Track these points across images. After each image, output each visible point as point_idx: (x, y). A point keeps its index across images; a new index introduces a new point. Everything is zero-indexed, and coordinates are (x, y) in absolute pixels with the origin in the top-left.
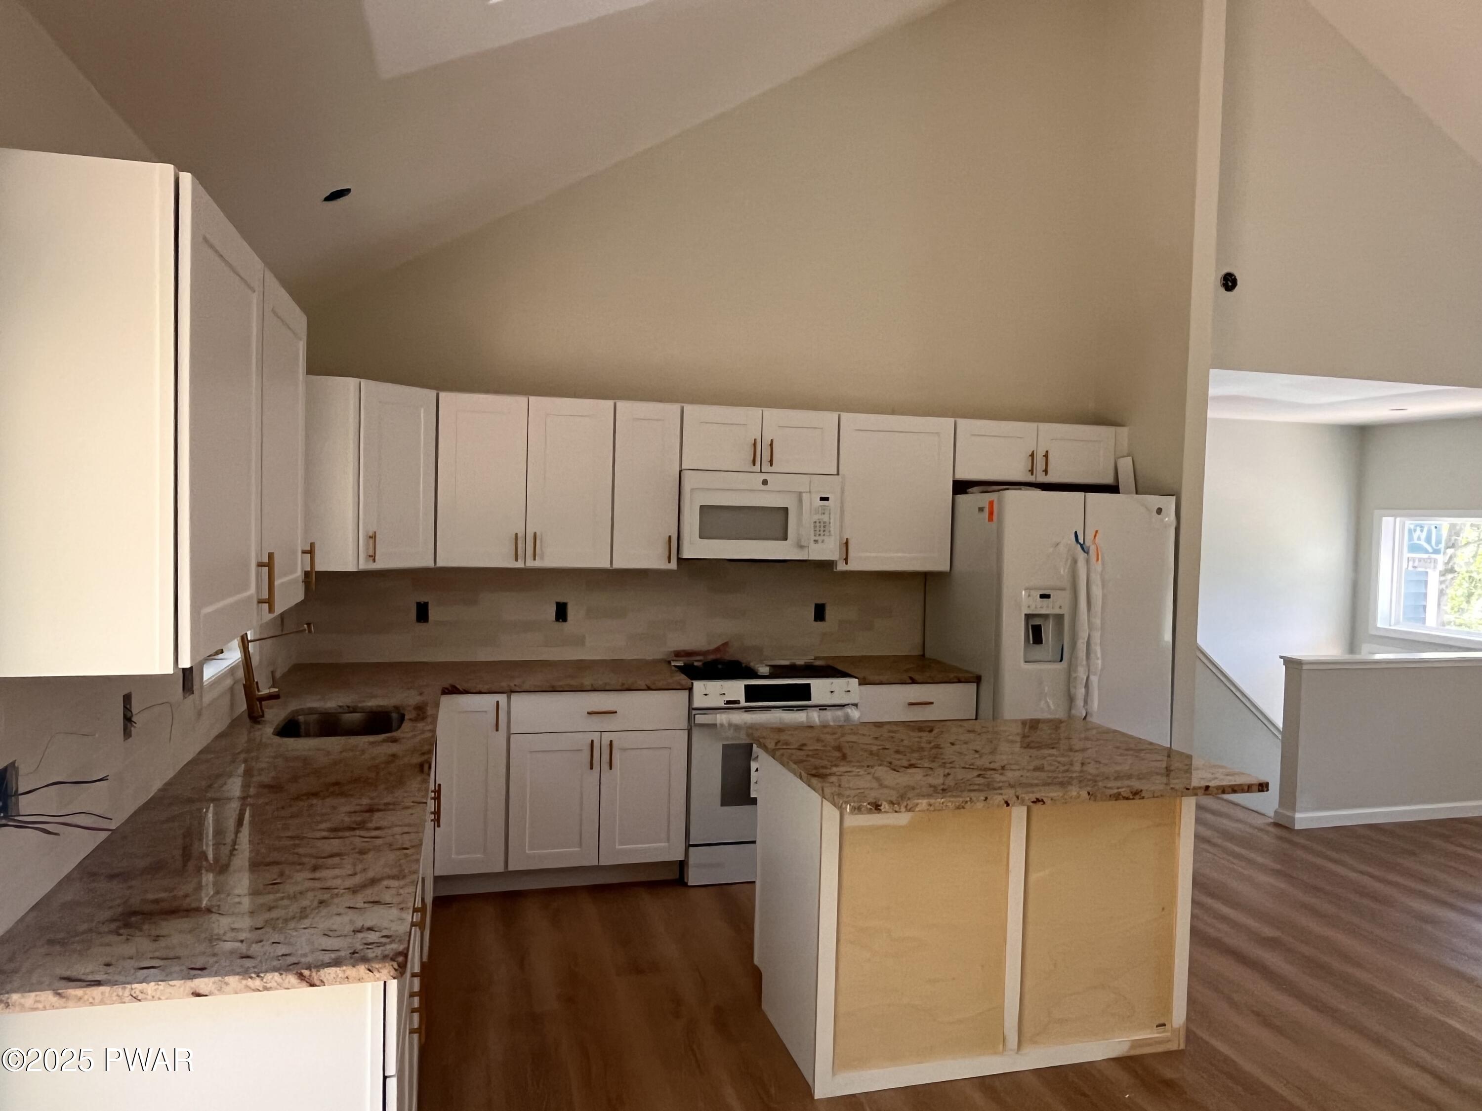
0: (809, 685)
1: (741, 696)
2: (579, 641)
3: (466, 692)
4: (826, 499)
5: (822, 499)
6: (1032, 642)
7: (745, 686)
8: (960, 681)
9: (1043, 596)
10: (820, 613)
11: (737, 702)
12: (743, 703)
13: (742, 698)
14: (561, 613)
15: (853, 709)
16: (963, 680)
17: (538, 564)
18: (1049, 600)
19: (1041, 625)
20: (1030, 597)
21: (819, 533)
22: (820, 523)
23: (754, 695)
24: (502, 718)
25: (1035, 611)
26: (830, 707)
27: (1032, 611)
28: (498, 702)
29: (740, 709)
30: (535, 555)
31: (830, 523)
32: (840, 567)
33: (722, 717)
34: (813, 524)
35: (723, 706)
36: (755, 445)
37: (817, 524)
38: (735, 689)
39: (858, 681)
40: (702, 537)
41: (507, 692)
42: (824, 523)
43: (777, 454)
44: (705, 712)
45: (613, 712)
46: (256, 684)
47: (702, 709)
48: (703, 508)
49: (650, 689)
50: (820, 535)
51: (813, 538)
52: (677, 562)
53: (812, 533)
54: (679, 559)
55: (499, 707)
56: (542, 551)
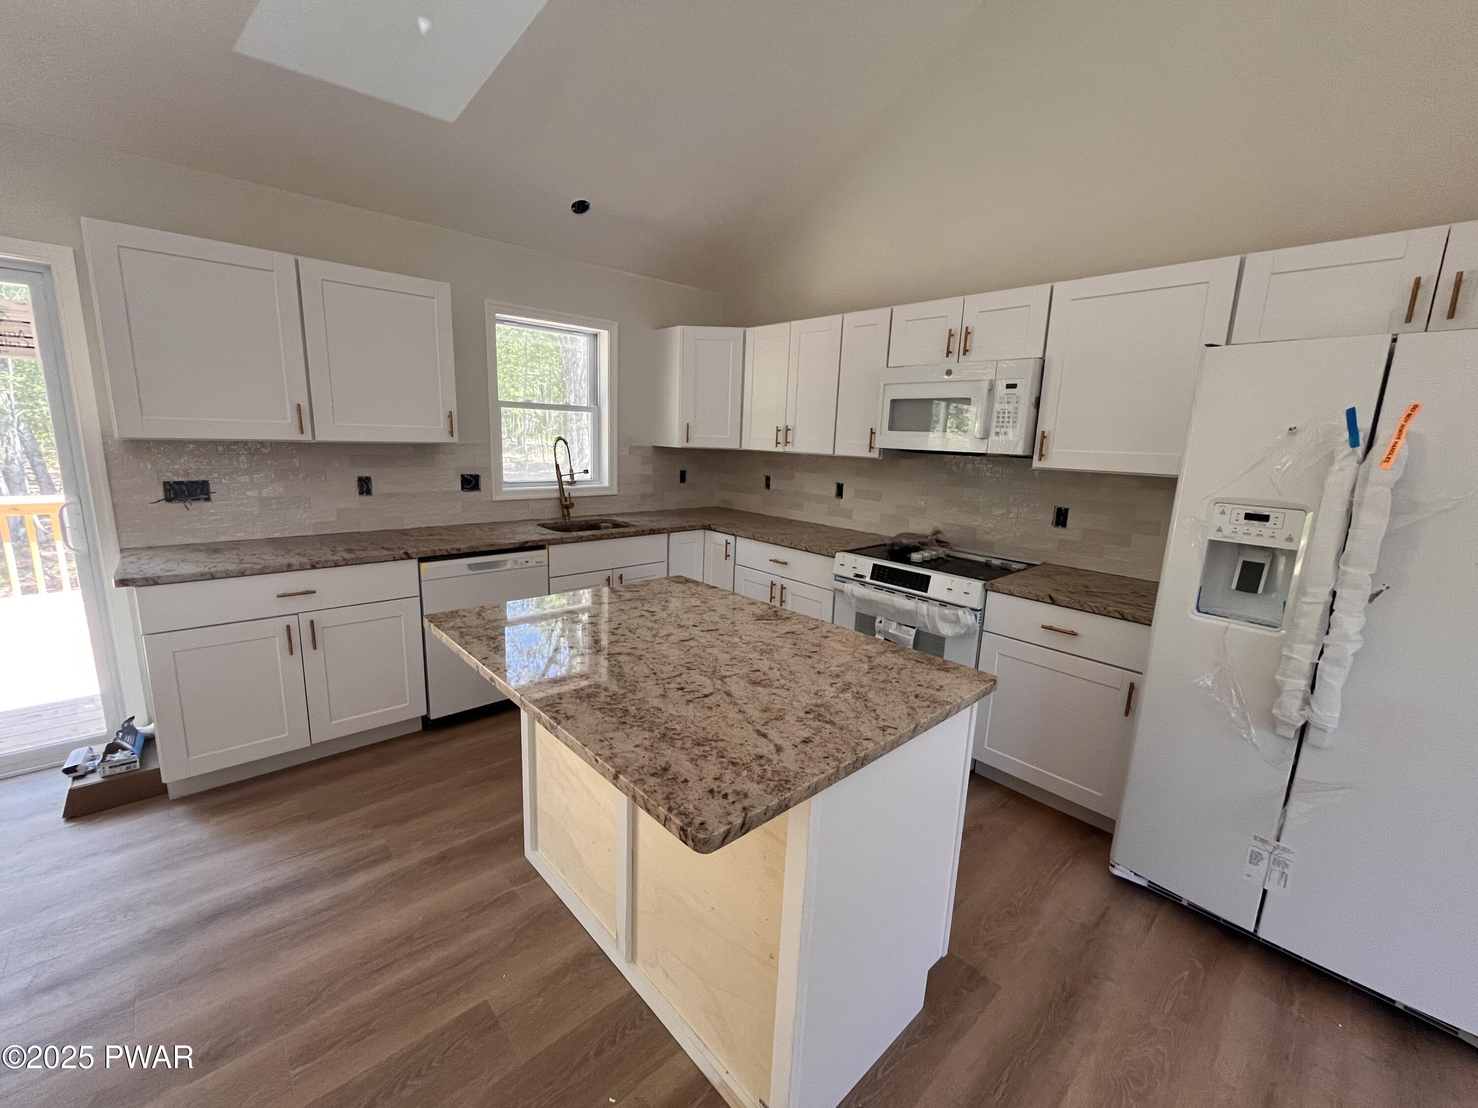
0: (929, 577)
1: (867, 572)
2: (848, 514)
3: (714, 530)
4: (1014, 386)
5: (1009, 386)
6: (1234, 585)
7: (874, 565)
8: (1124, 618)
9: (1250, 517)
10: (1061, 518)
11: (862, 577)
12: (868, 579)
13: (868, 576)
14: (840, 492)
15: (967, 612)
16: (1130, 618)
17: (789, 449)
18: (1267, 524)
19: (1263, 565)
20: (1223, 516)
21: (1002, 424)
22: (1004, 413)
23: (878, 574)
24: (731, 552)
25: (1233, 538)
26: (944, 604)
27: (1225, 537)
28: (726, 541)
29: (864, 584)
30: (787, 442)
31: (1016, 413)
32: (1036, 464)
33: (848, 587)
34: (995, 415)
35: (852, 577)
36: (951, 335)
37: (1001, 415)
38: (865, 565)
39: (984, 585)
40: (891, 428)
41: (733, 535)
42: (1009, 413)
43: (976, 342)
44: (837, 578)
45: (786, 563)
46: (566, 499)
47: (836, 576)
48: (894, 402)
49: (807, 551)
50: (1002, 427)
51: (994, 430)
52: (877, 452)
53: (994, 424)
54: (880, 449)
55: (727, 543)
56: (793, 440)
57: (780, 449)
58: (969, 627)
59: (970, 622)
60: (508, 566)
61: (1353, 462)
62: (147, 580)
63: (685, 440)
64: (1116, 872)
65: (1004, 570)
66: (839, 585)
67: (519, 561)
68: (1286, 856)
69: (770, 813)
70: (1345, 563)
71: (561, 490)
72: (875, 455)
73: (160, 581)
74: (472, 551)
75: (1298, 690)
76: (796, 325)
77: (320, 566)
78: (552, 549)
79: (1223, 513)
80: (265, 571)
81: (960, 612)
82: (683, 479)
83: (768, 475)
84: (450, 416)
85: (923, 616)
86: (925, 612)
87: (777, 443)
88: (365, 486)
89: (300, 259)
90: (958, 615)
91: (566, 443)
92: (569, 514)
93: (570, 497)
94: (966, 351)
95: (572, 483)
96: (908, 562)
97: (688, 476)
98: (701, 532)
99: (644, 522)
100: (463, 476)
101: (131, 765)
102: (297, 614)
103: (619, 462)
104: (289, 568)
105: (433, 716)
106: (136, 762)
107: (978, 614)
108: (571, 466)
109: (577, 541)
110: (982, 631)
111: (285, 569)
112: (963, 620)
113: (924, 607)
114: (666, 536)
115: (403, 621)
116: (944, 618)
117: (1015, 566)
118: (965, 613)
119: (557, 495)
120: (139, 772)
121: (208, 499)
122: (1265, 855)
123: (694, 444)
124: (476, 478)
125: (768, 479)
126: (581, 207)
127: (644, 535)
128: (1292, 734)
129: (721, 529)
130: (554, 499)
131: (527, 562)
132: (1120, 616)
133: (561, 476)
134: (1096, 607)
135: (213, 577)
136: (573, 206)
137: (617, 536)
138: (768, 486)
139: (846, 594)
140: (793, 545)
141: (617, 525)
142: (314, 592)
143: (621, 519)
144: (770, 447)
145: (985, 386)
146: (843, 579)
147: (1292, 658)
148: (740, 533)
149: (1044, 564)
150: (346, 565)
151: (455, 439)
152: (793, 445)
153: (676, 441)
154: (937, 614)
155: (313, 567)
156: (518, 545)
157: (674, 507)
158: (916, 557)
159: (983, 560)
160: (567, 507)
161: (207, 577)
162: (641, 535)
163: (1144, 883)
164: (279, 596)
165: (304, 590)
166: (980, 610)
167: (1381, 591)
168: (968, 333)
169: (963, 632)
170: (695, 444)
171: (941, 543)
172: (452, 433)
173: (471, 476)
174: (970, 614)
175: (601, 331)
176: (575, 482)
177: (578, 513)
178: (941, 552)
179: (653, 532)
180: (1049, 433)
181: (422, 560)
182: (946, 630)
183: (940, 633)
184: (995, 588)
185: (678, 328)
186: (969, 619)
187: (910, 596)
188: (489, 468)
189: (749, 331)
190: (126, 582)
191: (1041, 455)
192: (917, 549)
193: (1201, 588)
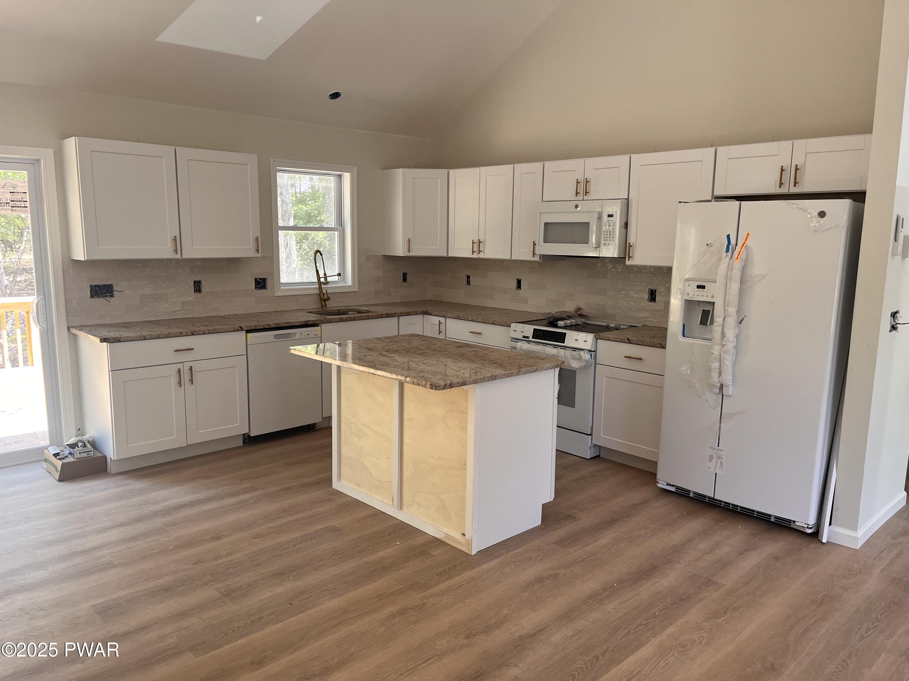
0: (566, 333)
1: (530, 334)
4: (612, 216)
5: (609, 216)
6: (699, 322)
7: (534, 329)
8: (662, 347)
9: (699, 287)
10: (653, 296)
11: (527, 337)
12: (531, 339)
13: (531, 337)
14: (519, 286)
17: (481, 256)
18: (704, 290)
19: (710, 311)
20: (689, 287)
21: (607, 239)
22: (607, 232)
23: (537, 334)
24: (443, 329)
25: (693, 298)
26: (574, 349)
27: (691, 298)
28: (439, 321)
29: (529, 342)
30: (480, 251)
31: (613, 232)
32: (628, 263)
33: (519, 345)
34: (603, 233)
35: (521, 338)
36: (578, 183)
37: (606, 233)
38: (529, 330)
39: (595, 336)
40: (545, 241)
41: (444, 317)
42: (610, 232)
43: (592, 187)
44: (513, 340)
45: (480, 334)
46: (323, 294)
47: (512, 338)
48: (546, 224)
49: (493, 324)
50: (607, 240)
51: (603, 242)
52: (538, 257)
53: (603, 239)
54: (540, 255)
55: (440, 323)
56: (484, 249)
57: (475, 256)
58: (587, 361)
59: (587, 358)
60: (297, 337)
61: (727, 260)
62: (115, 339)
63: (407, 249)
64: (660, 485)
65: (607, 328)
66: (513, 344)
67: (304, 334)
68: (721, 453)
69: (459, 384)
70: (728, 306)
71: (320, 288)
72: (537, 259)
73: (121, 340)
74: (277, 326)
75: (717, 368)
76: (484, 170)
77: (196, 333)
78: (324, 326)
79: (689, 286)
80: (169, 336)
81: (582, 353)
82: (405, 279)
83: (469, 274)
84: (257, 240)
85: (562, 357)
86: (563, 355)
87: (473, 252)
88: (198, 287)
89: (178, 149)
90: (580, 354)
91: (321, 255)
92: (326, 305)
93: (327, 293)
94: (586, 192)
95: (327, 283)
96: (556, 326)
97: (408, 277)
98: (420, 317)
99: (381, 310)
100: (256, 279)
101: (89, 453)
102: (182, 363)
103: (359, 267)
104: (181, 335)
105: (252, 435)
106: (91, 451)
107: (593, 353)
108: (325, 272)
109: (339, 321)
110: (595, 364)
111: (179, 335)
112: (583, 358)
113: (562, 352)
114: (396, 318)
115: (237, 369)
116: (573, 358)
117: (622, 327)
118: (584, 353)
119: (317, 292)
120: (92, 457)
121: (112, 296)
122: (714, 455)
123: (413, 253)
124: (264, 280)
125: (468, 277)
126: (335, 96)
127: (382, 317)
128: (717, 391)
129: (436, 313)
130: (316, 294)
131: (308, 334)
132: (660, 346)
133: (320, 278)
134: (650, 342)
135: (145, 339)
136: (330, 96)
137: (365, 318)
138: (468, 283)
139: (518, 348)
140: (484, 321)
141: (359, 312)
142: (193, 349)
143: (363, 309)
144: (469, 255)
145: (596, 215)
146: (517, 340)
147: (713, 353)
148: (449, 315)
149: (643, 326)
150: (209, 333)
151: (259, 255)
152: (484, 253)
153: (400, 251)
154: (569, 356)
155: (193, 334)
156: (303, 323)
157: (398, 300)
158: (561, 323)
159: (605, 324)
160: (325, 300)
161: (141, 338)
162: (380, 318)
163: (673, 489)
164: (176, 351)
165: (187, 348)
166: (594, 351)
167: (744, 318)
168: (587, 182)
169: (584, 364)
170: (415, 253)
171: (581, 316)
172: (257, 250)
173: (261, 279)
174: (587, 354)
175: (344, 173)
176: (328, 282)
177: (331, 305)
178: (580, 321)
179: (388, 316)
180: (634, 243)
181: (248, 331)
182: (575, 364)
183: (571, 367)
184: (600, 337)
185: (401, 170)
186: (587, 356)
187: (555, 346)
188: (273, 274)
189: (452, 172)
190: (106, 340)
191: (629, 257)
192: (562, 319)
193: (684, 325)
